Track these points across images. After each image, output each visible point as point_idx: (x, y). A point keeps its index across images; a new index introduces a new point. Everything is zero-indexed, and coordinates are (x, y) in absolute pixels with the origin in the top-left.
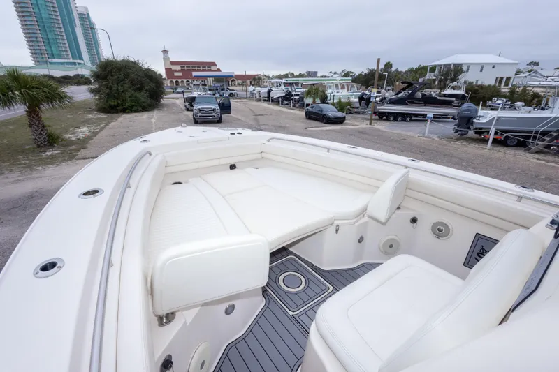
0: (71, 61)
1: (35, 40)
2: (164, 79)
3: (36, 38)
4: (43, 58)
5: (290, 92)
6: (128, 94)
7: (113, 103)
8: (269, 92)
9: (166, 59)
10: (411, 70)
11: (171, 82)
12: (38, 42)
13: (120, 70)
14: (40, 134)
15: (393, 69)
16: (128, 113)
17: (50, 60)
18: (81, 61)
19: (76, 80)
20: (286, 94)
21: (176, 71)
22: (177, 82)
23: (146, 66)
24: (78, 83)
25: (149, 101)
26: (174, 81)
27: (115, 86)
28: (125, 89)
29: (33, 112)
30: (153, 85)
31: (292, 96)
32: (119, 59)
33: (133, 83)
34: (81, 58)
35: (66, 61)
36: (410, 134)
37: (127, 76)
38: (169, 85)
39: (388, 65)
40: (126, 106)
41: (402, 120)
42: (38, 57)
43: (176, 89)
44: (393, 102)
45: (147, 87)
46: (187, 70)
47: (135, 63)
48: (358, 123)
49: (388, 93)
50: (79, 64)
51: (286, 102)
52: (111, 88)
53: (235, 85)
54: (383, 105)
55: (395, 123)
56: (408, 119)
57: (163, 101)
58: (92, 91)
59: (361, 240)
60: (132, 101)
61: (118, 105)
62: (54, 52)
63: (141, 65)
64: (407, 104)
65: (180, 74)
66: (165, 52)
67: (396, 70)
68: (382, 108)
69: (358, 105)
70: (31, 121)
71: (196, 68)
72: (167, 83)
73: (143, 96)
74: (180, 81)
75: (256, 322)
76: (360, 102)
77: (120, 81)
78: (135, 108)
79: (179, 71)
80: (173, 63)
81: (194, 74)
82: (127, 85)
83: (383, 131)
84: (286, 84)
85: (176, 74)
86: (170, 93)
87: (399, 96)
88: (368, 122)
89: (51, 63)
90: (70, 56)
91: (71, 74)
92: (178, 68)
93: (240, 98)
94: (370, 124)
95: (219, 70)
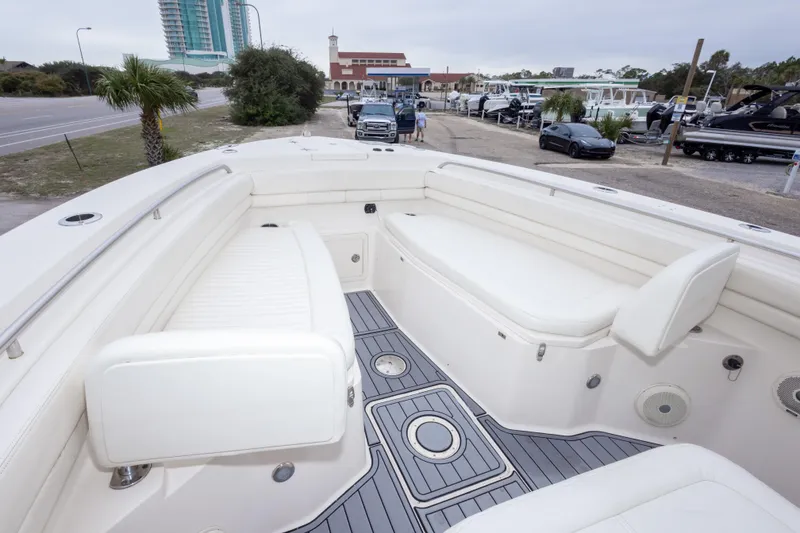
0: (213, 53)
1: (173, 24)
2: (328, 80)
3: (175, 21)
4: (180, 49)
5: (518, 102)
6: (272, 99)
7: (252, 110)
8: (483, 101)
9: (333, 48)
10: (771, 67)
11: (337, 83)
12: (176, 27)
13: (265, 62)
14: (155, 147)
15: (730, 64)
16: (270, 125)
17: (188, 53)
18: (224, 54)
19: (214, 80)
20: (511, 106)
21: (344, 67)
22: (344, 84)
23: (301, 58)
24: (217, 84)
25: (298, 109)
26: (341, 82)
27: (257, 86)
28: (269, 90)
29: (149, 117)
30: (307, 86)
31: (522, 108)
32: (267, 47)
33: (280, 83)
34: (224, 49)
35: (207, 53)
36: (749, 187)
37: (274, 72)
38: (333, 88)
39: (721, 57)
40: (267, 116)
41: (735, 160)
42: (175, 48)
43: (341, 94)
44: (718, 124)
45: (299, 89)
46: (361, 62)
47: (287, 54)
48: (639, 161)
49: (711, 107)
50: (222, 57)
51: (509, 119)
52: (250, 89)
53: (430, 90)
54: (697, 128)
55: (719, 165)
56: (749, 159)
57: (319, 111)
58: (227, 94)
59: (594, 383)
60: (276, 108)
61: (258, 114)
62: (194, 41)
63: (294, 56)
64: (750, 129)
65: (350, 72)
66: (333, 38)
67: (737, 67)
68: (691, 135)
69: (644, 128)
70: (145, 129)
71: (375, 63)
72: (330, 86)
73: (291, 103)
74: (348, 82)
75: (341, 504)
76: (649, 123)
77: (264, 79)
78: (279, 119)
79: (349, 67)
80: (342, 55)
81: (369, 71)
82: (273, 85)
83: (689, 178)
84: (512, 89)
85: (344, 72)
86: (331, 100)
87: (736, 112)
88: (661, 160)
89: (189, 56)
90: (212, 47)
91: (210, 71)
92: (348, 62)
93: (434, 111)
94: (664, 163)
95: (408, 66)
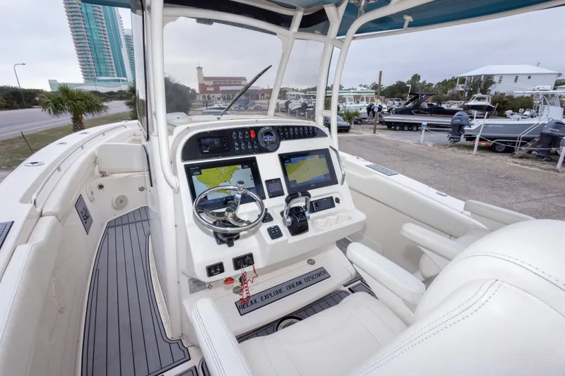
0: (117, 78)
1: (86, 60)
2: (197, 94)
3: (88, 58)
4: (92, 76)
5: (306, 105)
9: (200, 75)
11: (204, 96)
12: (89, 61)
15: (421, 81)
17: (98, 78)
18: (125, 79)
19: (118, 96)
20: (302, 106)
21: (208, 86)
24: (121, 98)
26: (206, 95)
29: (77, 119)
31: (308, 107)
34: (125, 76)
35: (112, 78)
36: (407, 141)
38: (201, 99)
39: (416, 78)
41: (409, 130)
42: (88, 75)
44: (399, 112)
46: (218, 82)
48: (361, 131)
49: (396, 104)
50: (123, 81)
51: (303, 114)
53: (264, 99)
54: (389, 115)
55: (401, 132)
56: (415, 129)
58: (128, 104)
62: (102, 71)
64: (413, 114)
65: (212, 89)
66: (199, 68)
67: (424, 82)
68: (387, 118)
69: (366, 116)
71: (228, 83)
72: (200, 98)
74: (211, 95)
76: (368, 113)
79: (211, 86)
80: (206, 79)
81: (222, 88)
84: (305, 97)
85: (208, 89)
87: (407, 106)
88: (372, 132)
89: (99, 81)
90: (116, 75)
91: (115, 90)
92: (211, 83)
93: (263, 110)
94: (374, 133)
